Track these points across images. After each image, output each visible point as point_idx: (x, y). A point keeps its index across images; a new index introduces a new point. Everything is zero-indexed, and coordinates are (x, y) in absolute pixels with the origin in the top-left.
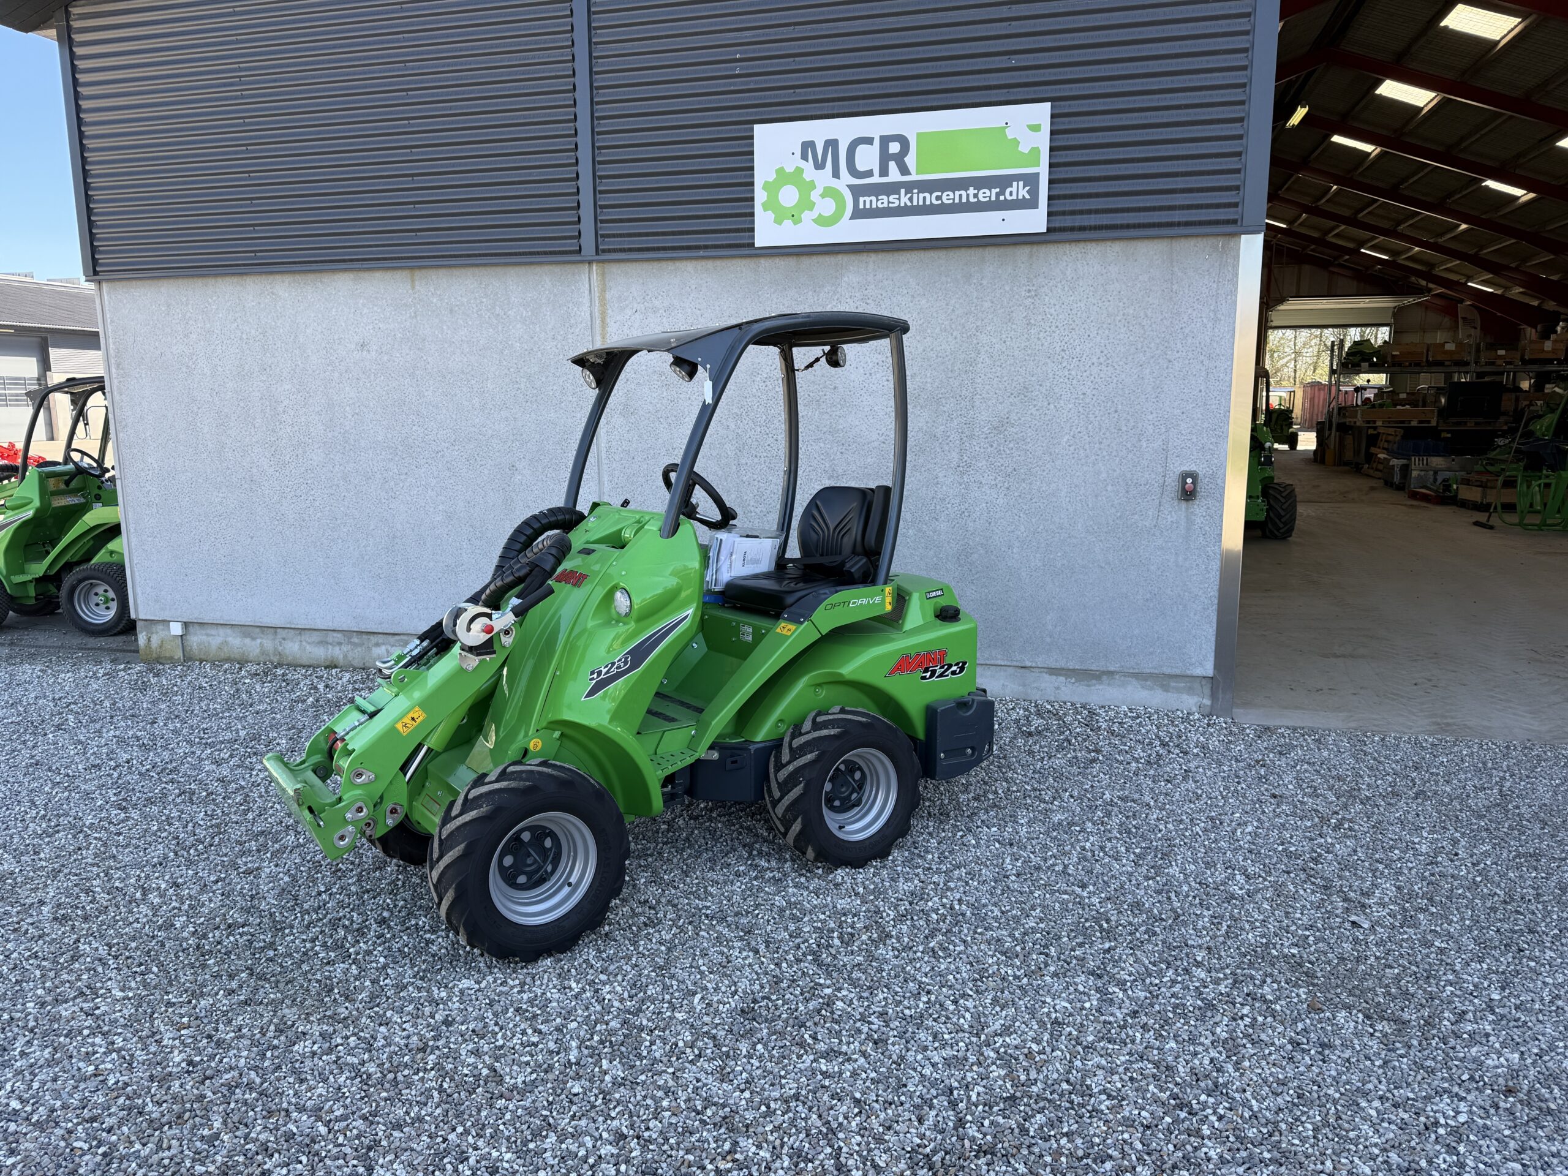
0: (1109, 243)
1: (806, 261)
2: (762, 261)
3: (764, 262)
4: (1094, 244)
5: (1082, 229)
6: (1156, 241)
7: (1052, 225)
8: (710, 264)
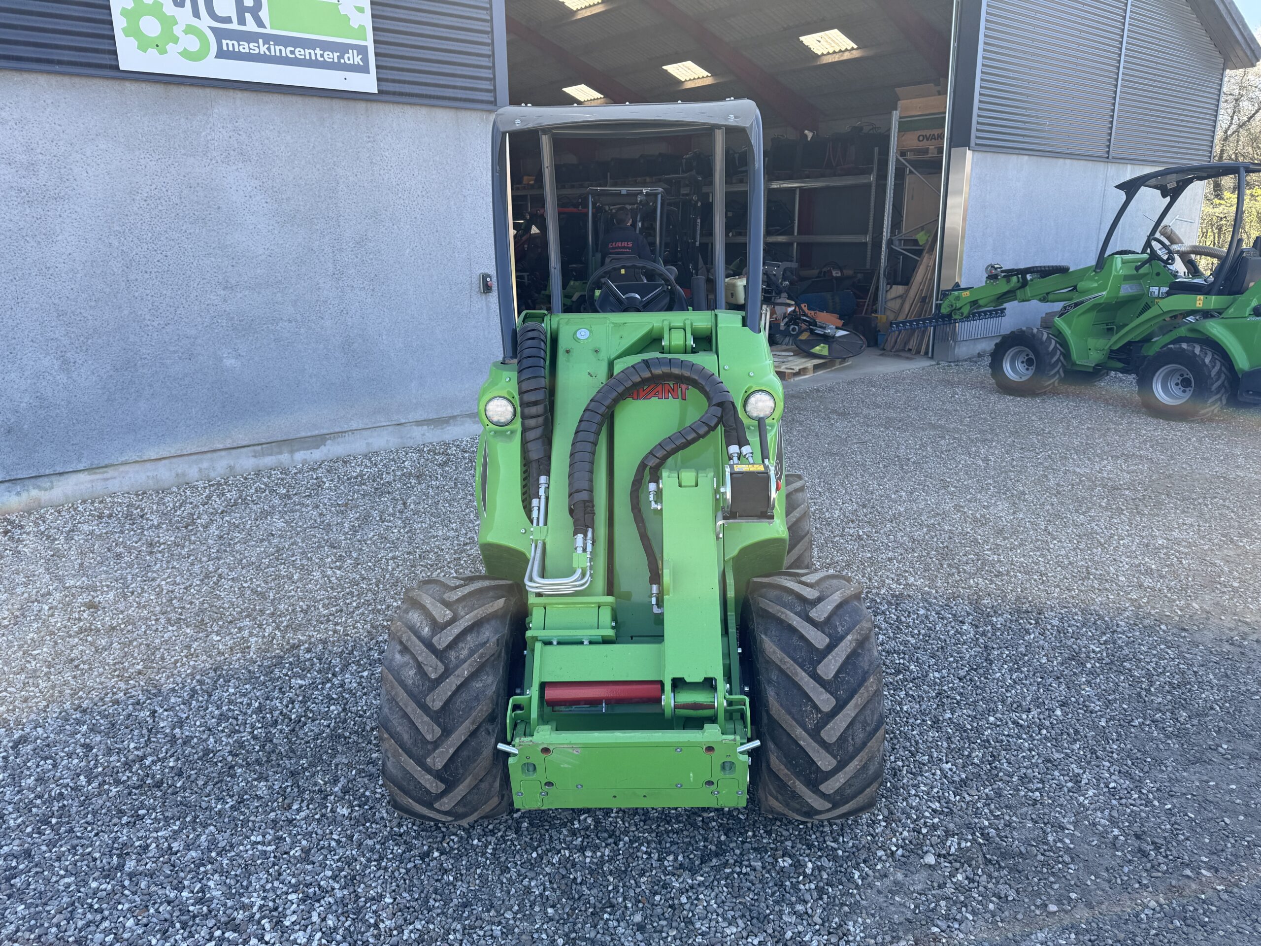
0: (418, 107)
1: (174, 91)
2: (127, 84)
3: (129, 86)
4: (409, 107)
5: (401, 94)
6: (448, 110)
7: (381, 88)
8: (66, 80)
